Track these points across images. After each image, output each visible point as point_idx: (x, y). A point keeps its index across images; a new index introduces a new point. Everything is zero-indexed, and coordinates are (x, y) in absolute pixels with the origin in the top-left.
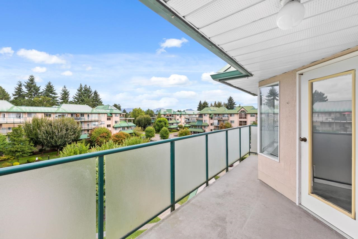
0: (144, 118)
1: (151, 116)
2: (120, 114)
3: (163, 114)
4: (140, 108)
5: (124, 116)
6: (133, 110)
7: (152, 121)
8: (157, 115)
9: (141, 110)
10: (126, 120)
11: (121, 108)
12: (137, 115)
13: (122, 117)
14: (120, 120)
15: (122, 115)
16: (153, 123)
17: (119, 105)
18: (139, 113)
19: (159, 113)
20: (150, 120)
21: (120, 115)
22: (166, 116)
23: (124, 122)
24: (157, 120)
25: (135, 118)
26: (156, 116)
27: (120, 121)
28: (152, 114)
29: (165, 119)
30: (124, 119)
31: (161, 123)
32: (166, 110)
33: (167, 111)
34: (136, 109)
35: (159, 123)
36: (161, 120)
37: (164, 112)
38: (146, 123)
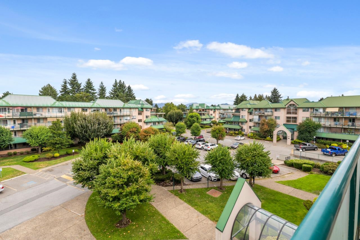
0: (176, 113)
1: (183, 111)
2: (151, 108)
3: (196, 108)
4: (172, 103)
5: (155, 111)
6: (165, 104)
7: (184, 116)
8: (188, 109)
9: (173, 104)
10: (157, 114)
11: (153, 102)
12: (169, 110)
13: (153, 112)
14: (151, 114)
15: (153, 110)
16: (184, 118)
17: (151, 99)
18: (171, 108)
19: (191, 108)
20: (182, 115)
21: (151, 110)
22: (198, 111)
23: (155, 116)
24: (189, 115)
25: (167, 113)
26: (188, 111)
27: (151, 116)
28: (184, 109)
29: (197, 114)
30: (155, 113)
31: (193, 118)
32: (199, 104)
33: (199, 106)
34: (168, 103)
35: (190, 118)
36: (193, 115)
37: (196, 106)
38: (178, 118)
